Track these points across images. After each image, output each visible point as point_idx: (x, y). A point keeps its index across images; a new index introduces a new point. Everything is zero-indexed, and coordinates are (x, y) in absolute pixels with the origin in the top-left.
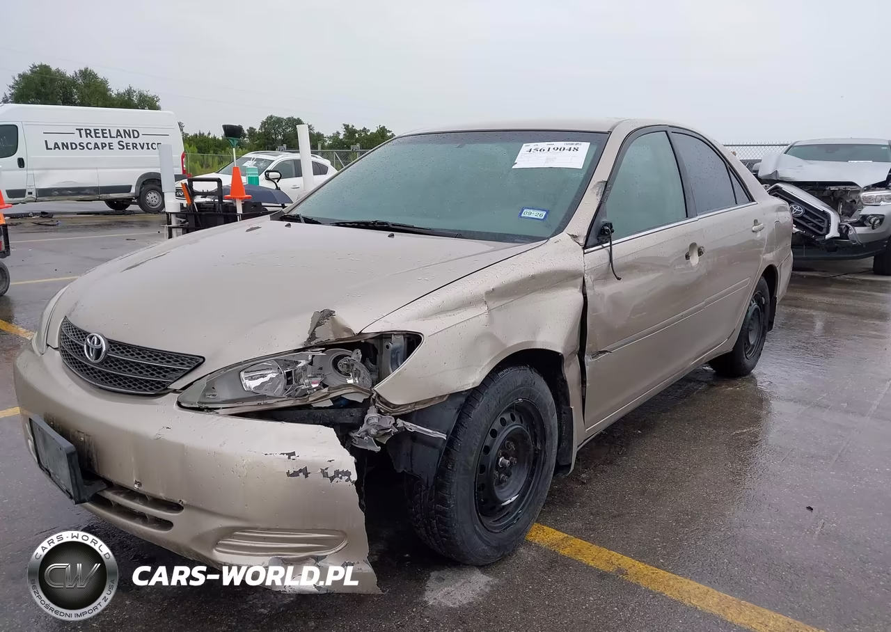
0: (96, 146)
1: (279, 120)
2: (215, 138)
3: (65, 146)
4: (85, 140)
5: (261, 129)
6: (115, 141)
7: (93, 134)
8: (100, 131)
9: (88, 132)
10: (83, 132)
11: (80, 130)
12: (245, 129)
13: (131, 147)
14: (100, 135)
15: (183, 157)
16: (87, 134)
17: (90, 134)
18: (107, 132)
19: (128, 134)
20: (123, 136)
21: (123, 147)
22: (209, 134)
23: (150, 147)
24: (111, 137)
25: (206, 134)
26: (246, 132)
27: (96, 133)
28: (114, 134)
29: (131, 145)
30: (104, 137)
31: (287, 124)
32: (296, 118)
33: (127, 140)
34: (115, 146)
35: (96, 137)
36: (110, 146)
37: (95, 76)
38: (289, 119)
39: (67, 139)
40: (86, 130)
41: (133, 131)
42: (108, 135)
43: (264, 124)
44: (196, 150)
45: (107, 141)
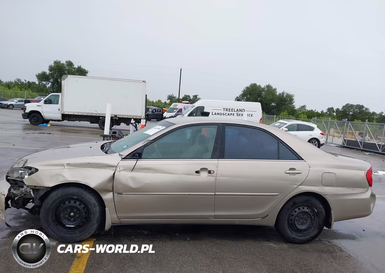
0: (229, 114)
3: (218, 114)
4: (225, 112)
6: (235, 113)
7: (228, 110)
8: (231, 109)
9: (227, 109)
10: (225, 109)
11: (224, 109)
13: (241, 115)
14: (231, 111)
15: (261, 120)
16: (226, 110)
17: (227, 110)
18: (234, 109)
19: (241, 110)
20: (239, 111)
21: (238, 115)
23: (248, 115)
24: (234, 111)
27: (229, 110)
28: (236, 110)
29: (241, 114)
30: (232, 111)
33: (240, 113)
34: (235, 115)
35: (229, 111)
36: (233, 115)
39: (219, 112)
40: (226, 109)
41: (243, 109)
42: (233, 111)
44: (306, 117)
45: (232, 113)
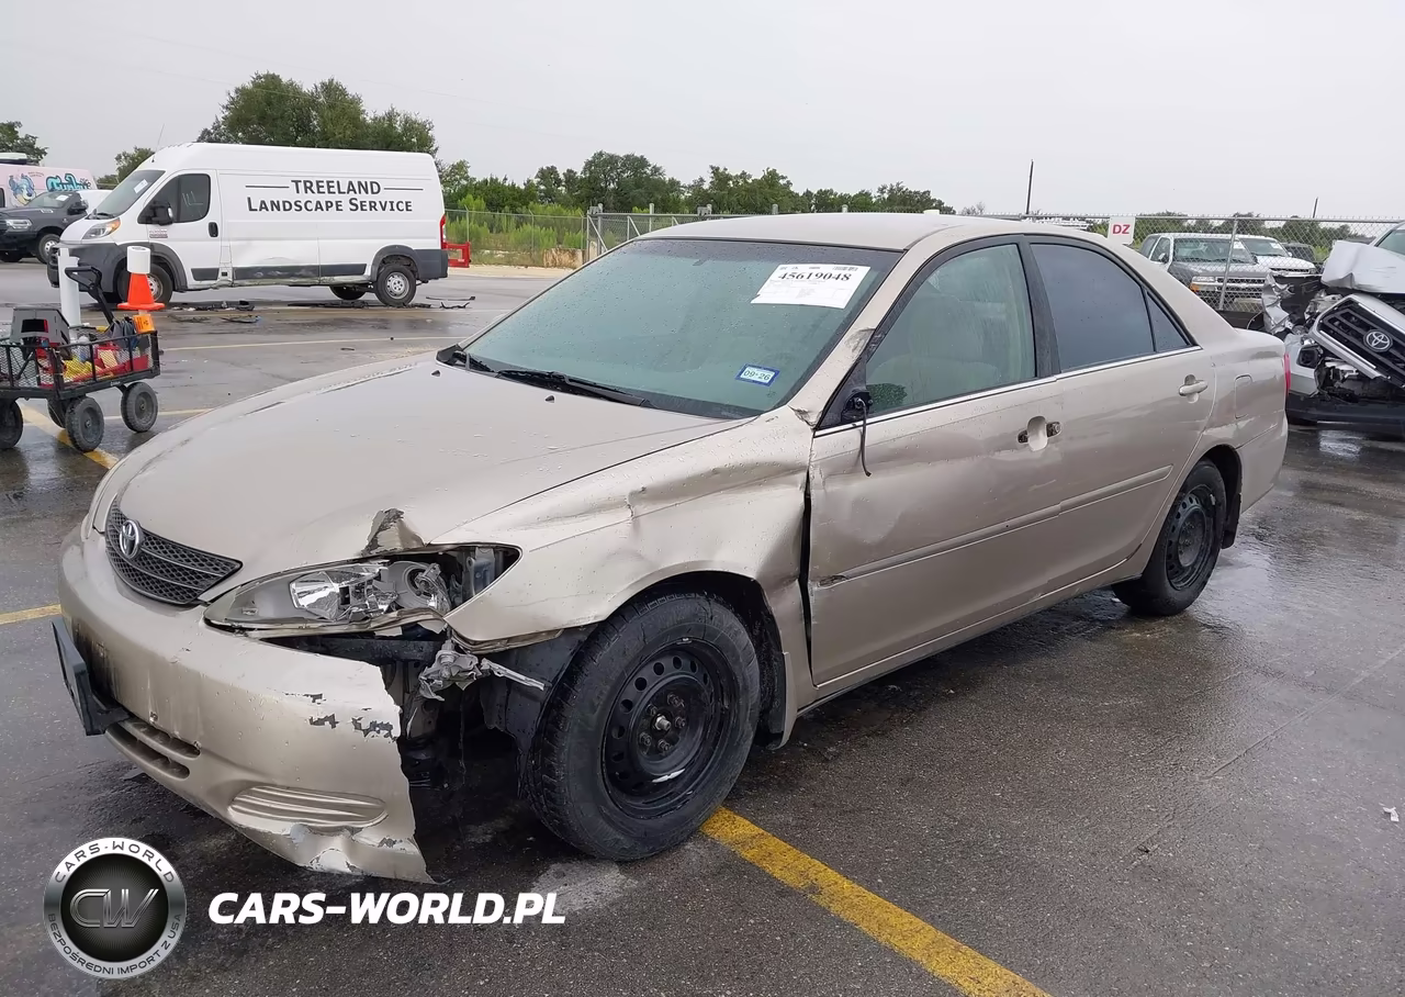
0: (319, 206)
1: (612, 160)
2: (513, 185)
3: (276, 206)
4: (303, 197)
5: (584, 172)
6: (345, 199)
7: (314, 188)
8: (325, 184)
9: (308, 185)
10: (301, 185)
11: (297, 182)
12: (561, 172)
13: (368, 207)
14: (325, 189)
15: (442, 222)
16: (306, 188)
17: (310, 188)
18: (335, 184)
19: (363, 187)
20: (357, 190)
21: (356, 206)
22: (505, 179)
23: (395, 207)
24: (340, 192)
25: (501, 180)
26: (562, 177)
27: (319, 187)
28: (344, 188)
29: (368, 204)
30: (329, 192)
31: (624, 165)
32: (639, 156)
33: (361, 197)
34: (346, 206)
35: (319, 192)
36: (337, 206)
37: (343, 92)
38: (627, 157)
39: (279, 196)
40: (305, 182)
41: (372, 183)
42: (335, 189)
43: (589, 164)
44: (484, 206)
45: (333, 198)
